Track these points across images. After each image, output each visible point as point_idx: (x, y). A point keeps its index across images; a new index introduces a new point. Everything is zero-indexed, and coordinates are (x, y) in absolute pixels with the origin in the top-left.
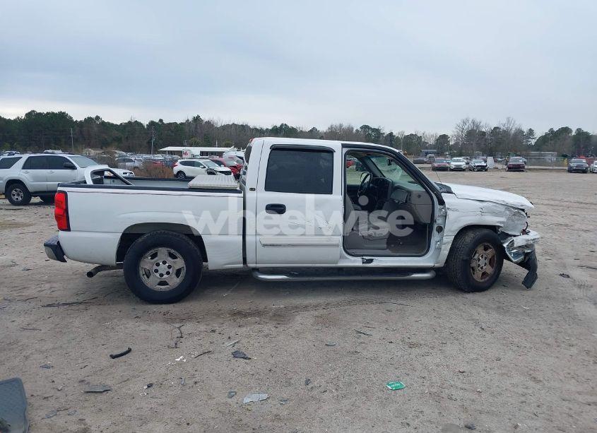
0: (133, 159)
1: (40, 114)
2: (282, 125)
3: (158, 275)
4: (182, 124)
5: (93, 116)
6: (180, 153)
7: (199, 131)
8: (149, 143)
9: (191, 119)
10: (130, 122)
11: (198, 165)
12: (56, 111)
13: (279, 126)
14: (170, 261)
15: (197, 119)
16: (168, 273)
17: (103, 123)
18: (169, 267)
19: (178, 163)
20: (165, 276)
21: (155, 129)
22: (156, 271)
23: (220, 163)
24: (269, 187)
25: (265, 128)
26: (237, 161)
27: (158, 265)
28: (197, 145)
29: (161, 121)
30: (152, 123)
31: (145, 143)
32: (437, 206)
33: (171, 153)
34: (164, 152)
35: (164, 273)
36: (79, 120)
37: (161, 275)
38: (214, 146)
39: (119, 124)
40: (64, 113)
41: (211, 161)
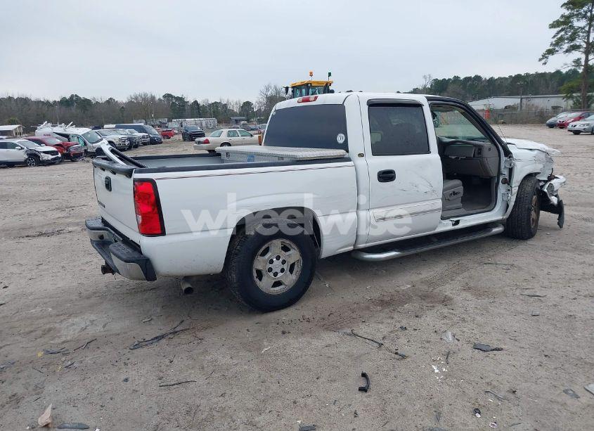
3: (271, 274)
11: (13, 145)
13: (68, 97)
14: (284, 255)
16: (282, 270)
18: (284, 262)
20: (280, 275)
22: (270, 270)
23: (39, 142)
24: (378, 150)
26: (58, 139)
27: (271, 262)
32: (504, 158)
35: (279, 271)
37: (276, 274)
41: (29, 140)
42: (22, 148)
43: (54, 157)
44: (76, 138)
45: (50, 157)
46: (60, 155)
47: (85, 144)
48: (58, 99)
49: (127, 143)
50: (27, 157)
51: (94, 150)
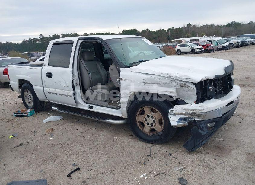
0: (159, 46)
1: (127, 31)
2: (233, 22)
4: (182, 28)
5: (146, 29)
6: (180, 41)
7: (190, 30)
8: (168, 38)
9: (186, 25)
10: (160, 30)
11: (187, 46)
12: (132, 29)
13: (230, 23)
15: (189, 25)
17: (149, 31)
19: (177, 46)
21: (171, 32)
23: (197, 44)
25: (223, 25)
26: (206, 43)
28: (188, 37)
29: (173, 27)
30: (169, 29)
31: (166, 38)
33: (177, 41)
34: (174, 42)
36: (140, 31)
38: (196, 36)
39: (155, 31)
40: (135, 29)
41: (194, 43)
42: (190, 47)
43: (201, 50)
44: (214, 42)
45: (199, 50)
46: (203, 49)
47: (218, 45)
48: (226, 24)
49: (240, 44)
50: (191, 50)
51: (221, 47)
